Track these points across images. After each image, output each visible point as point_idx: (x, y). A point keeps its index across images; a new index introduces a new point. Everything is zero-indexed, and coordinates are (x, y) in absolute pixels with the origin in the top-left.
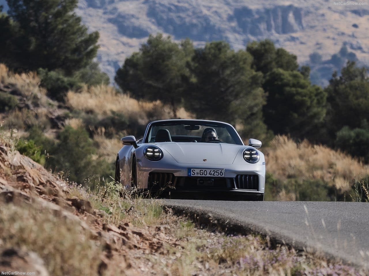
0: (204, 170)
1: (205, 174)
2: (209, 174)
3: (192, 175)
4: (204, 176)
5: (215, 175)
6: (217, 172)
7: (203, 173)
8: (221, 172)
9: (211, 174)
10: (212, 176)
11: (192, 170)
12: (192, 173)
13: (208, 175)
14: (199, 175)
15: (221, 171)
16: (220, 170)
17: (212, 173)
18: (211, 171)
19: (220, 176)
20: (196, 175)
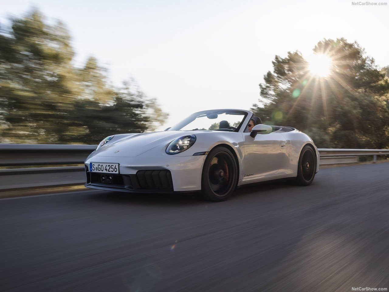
0: (101, 164)
1: (102, 170)
2: (105, 170)
3: (93, 171)
4: (101, 172)
5: (110, 171)
6: (112, 167)
7: (100, 168)
8: (115, 168)
9: (107, 170)
10: (108, 172)
11: (93, 164)
12: (93, 168)
13: (105, 172)
14: (98, 171)
15: (116, 166)
16: (114, 165)
17: (108, 168)
18: (106, 165)
19: (114, 172)
20: (95, 171)
